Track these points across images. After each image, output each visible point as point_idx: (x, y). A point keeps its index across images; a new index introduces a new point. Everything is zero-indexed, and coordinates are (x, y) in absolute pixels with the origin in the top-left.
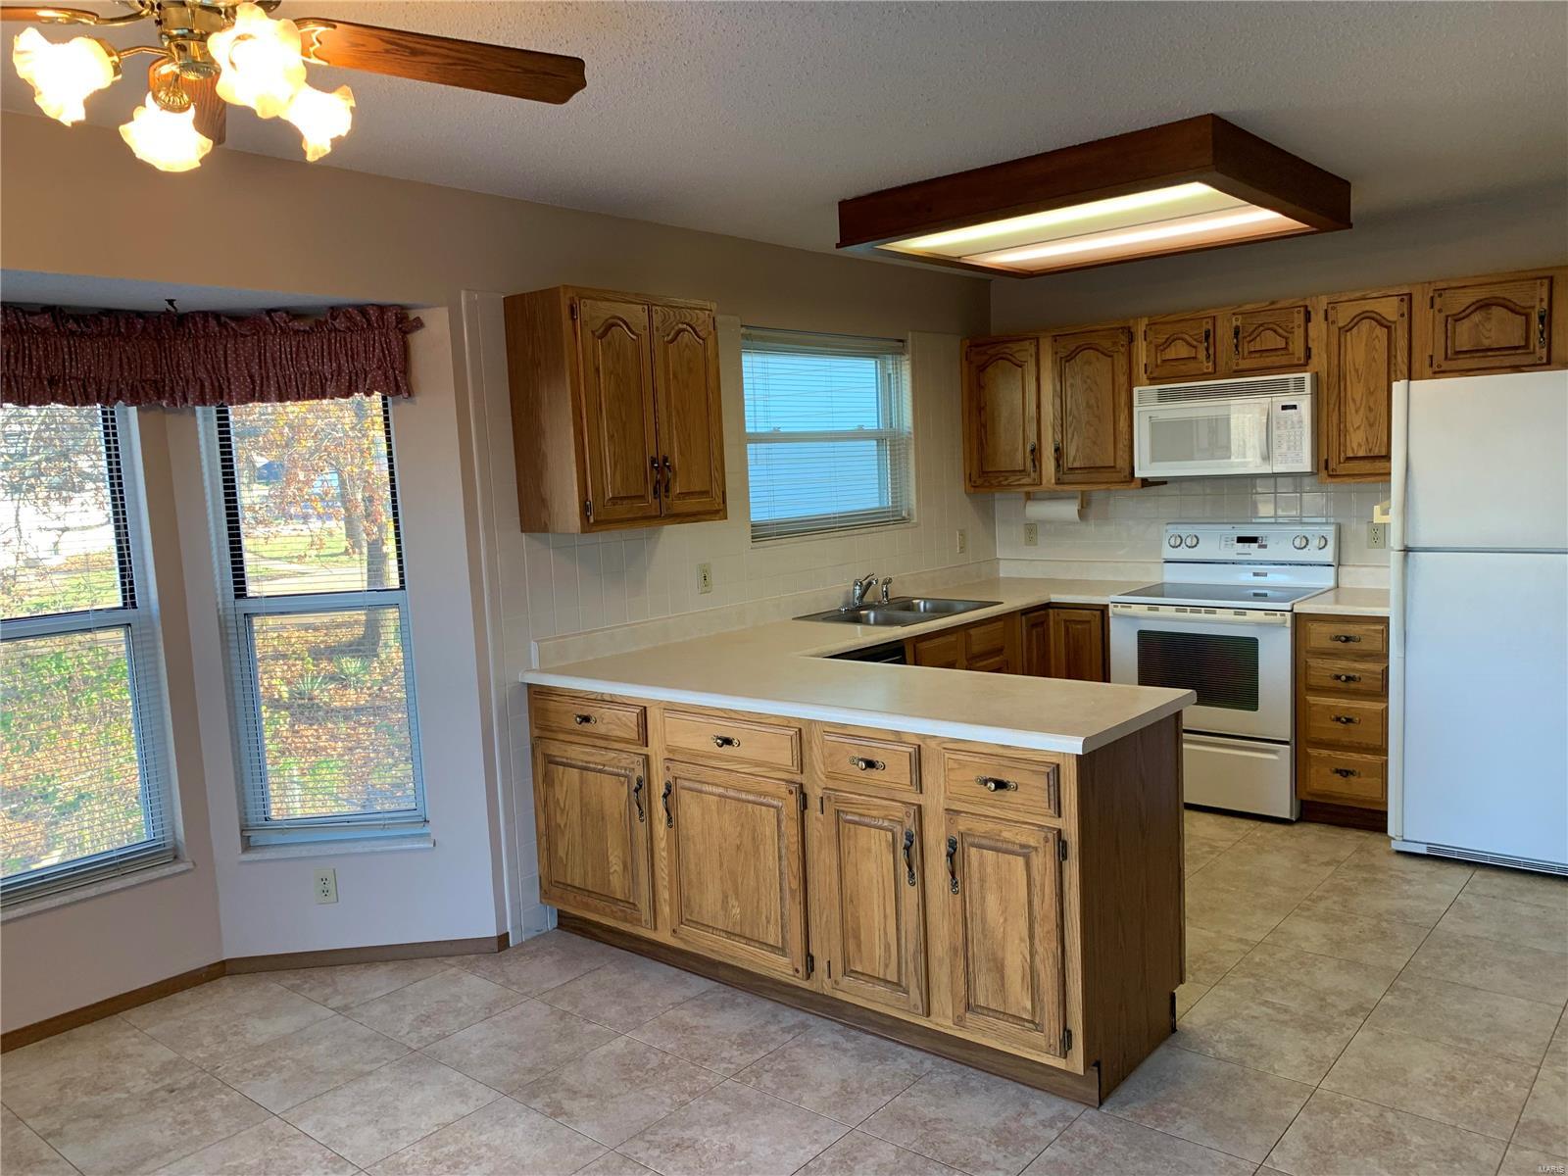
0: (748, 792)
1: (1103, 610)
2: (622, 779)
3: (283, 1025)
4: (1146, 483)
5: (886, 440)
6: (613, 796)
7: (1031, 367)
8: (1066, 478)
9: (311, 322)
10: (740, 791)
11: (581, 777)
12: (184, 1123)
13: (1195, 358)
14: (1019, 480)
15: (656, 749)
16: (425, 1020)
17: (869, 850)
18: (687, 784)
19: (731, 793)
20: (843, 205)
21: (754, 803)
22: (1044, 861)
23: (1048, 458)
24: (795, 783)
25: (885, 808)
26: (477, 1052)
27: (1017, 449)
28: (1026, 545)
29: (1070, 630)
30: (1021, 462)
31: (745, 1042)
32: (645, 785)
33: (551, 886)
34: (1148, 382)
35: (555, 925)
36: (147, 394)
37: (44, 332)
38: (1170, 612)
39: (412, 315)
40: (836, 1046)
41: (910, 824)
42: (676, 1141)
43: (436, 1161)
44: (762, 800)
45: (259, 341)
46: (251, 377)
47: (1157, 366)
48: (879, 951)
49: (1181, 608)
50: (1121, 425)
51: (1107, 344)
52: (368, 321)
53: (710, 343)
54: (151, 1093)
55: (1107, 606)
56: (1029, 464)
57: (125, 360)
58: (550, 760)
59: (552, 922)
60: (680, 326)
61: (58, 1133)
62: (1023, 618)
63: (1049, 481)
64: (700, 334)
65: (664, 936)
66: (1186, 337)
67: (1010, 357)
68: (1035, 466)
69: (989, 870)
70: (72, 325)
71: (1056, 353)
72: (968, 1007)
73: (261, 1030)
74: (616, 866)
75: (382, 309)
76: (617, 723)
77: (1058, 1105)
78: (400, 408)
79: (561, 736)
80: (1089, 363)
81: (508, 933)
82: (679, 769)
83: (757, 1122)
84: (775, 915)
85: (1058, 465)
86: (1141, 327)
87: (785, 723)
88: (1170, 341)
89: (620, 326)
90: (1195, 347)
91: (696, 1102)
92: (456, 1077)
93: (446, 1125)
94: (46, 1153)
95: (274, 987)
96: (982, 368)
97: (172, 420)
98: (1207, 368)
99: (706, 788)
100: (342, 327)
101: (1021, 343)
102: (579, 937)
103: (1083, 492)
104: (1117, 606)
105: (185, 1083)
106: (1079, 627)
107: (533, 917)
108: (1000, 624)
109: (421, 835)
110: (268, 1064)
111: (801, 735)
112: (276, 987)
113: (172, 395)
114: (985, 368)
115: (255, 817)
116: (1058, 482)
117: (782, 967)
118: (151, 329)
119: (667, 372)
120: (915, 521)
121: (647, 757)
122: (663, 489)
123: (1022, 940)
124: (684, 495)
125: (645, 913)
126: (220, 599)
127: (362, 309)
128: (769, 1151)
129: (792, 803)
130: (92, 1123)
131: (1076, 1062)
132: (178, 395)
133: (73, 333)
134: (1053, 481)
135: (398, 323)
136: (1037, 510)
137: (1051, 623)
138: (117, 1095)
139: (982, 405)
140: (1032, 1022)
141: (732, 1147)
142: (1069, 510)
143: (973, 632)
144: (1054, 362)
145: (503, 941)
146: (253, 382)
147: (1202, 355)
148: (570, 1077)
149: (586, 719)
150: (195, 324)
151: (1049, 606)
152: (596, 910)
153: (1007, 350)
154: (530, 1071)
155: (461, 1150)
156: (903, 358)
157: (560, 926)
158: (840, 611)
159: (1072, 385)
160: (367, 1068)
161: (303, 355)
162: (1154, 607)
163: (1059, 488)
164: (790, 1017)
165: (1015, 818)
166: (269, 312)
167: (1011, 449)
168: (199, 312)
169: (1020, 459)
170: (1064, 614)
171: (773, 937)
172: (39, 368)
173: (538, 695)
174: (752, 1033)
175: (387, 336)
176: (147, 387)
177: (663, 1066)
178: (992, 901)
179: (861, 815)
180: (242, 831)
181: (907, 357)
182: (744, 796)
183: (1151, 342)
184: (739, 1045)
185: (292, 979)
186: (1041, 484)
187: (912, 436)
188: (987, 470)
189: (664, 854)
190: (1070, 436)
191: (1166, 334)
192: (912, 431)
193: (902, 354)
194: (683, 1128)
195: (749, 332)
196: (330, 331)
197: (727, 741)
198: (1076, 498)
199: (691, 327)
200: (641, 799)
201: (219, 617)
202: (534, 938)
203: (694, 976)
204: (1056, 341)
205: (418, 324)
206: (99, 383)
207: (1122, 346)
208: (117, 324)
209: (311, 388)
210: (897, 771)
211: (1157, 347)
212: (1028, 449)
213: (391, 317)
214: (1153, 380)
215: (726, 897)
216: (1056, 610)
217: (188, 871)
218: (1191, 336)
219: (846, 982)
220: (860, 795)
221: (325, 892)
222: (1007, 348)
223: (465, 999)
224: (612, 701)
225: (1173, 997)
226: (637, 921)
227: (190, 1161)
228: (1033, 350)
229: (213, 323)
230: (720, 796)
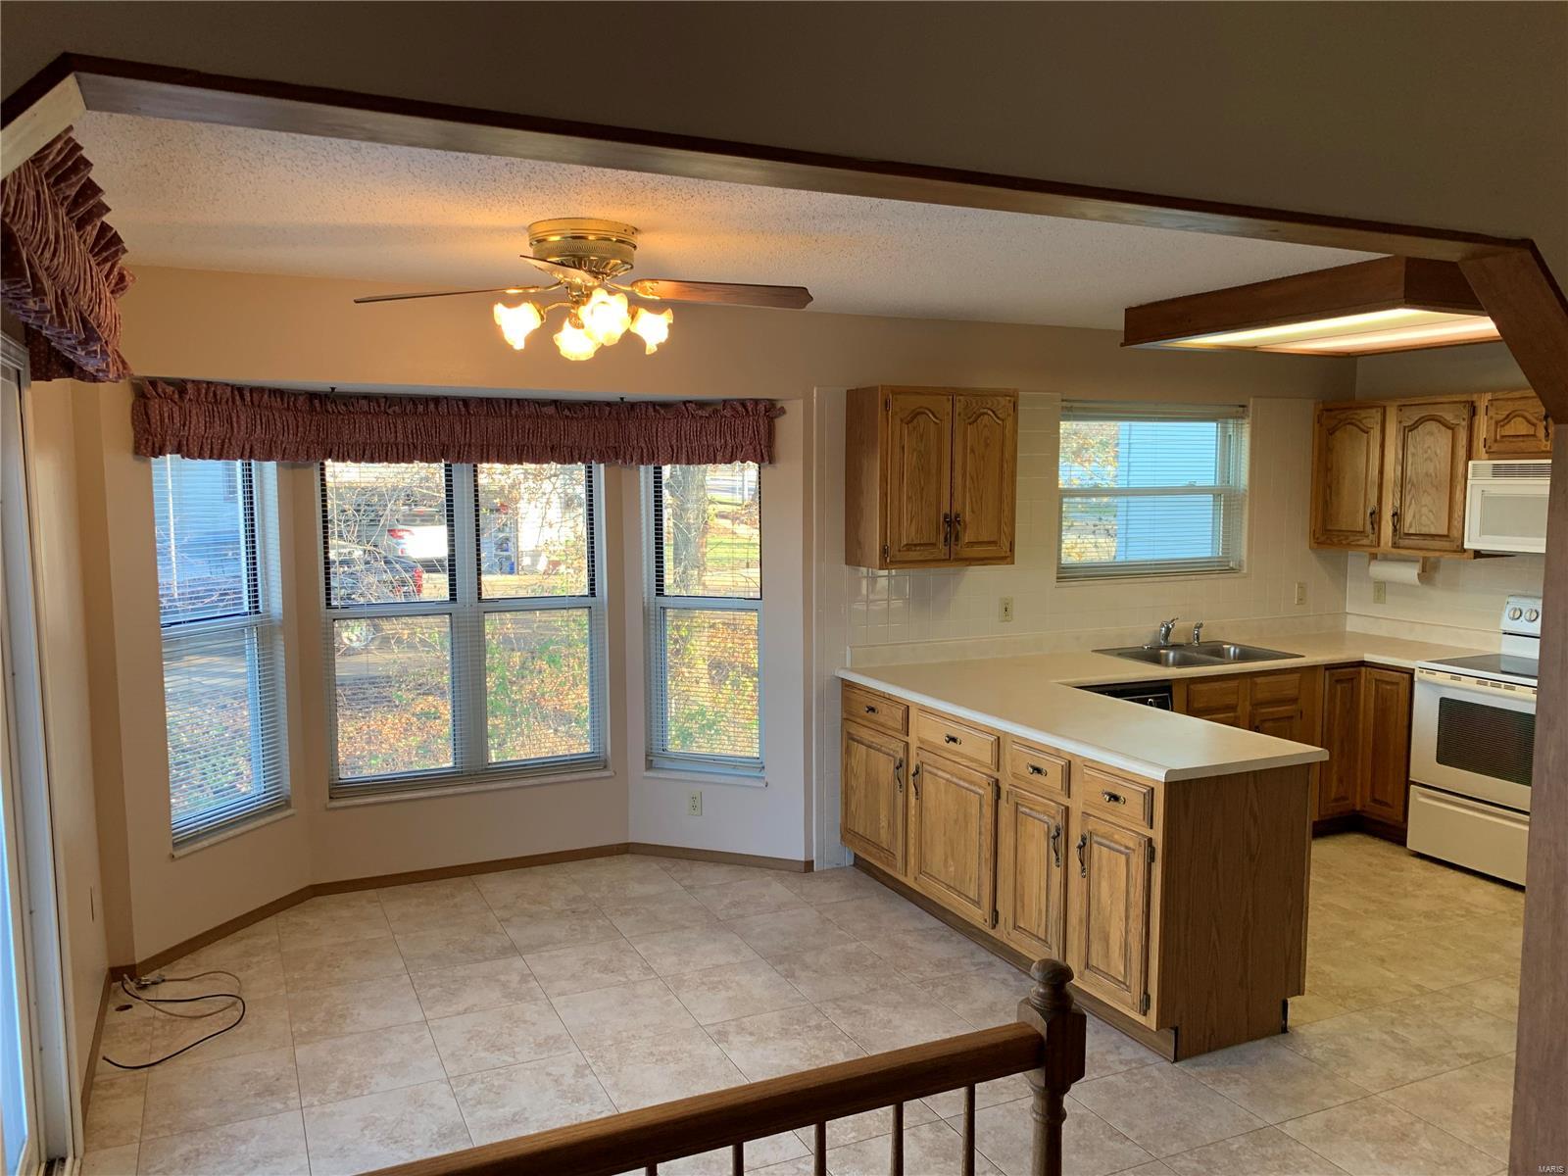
0: (964, 780)
1: (1411, 673)
2: (891, 758)
3: (650, 889)
4: (1478, 554)
5: (1224, 496)
6: (885, 769)
7: (1376, 433)
8: (1403, 543)
9: (710, 409)
10: (960, 779)
11: (867, 752)
12: (575, 930)
13: (1534, 436)
14: (1358, 540)
15: (912, 739)
16: (735, 904)
17: (1033, 836)
18: (929, 768)
19: (955, 780)
20: (1129, 311)
21: (967, 789)
22: (1138, 861)
23: (1387, 522)
24: (992, 777)
25: (1045, 805)
26: (758, 930)
27: (1358, 512)
28: (1375, 602)
29: (1380, 690)
30: (1361, 522)
31: (939, 965)
32: (904, 765)
33: (848, 834)
34: (1486, 456)
35: (852, 863)
36: (609, 457)
37: (551, 417)
38: (1472, 683)
39: (779, 406)
40: (1004, 982)
41: (1059, 820)
42: (855, 1009)
43: (703, 983)
44: (973, 788)
45: (678, 423)
46: (671, 447)
47: (1496, 441)
48: (1035, 914)
49: (1482, 680)
50: (1457, 496)
51: (1449, 417)
52: (747, 410)
53: (1009, 423)
54: (563, 911)
55: (1414, 670)
56: (1369, 527)
57: (597, 434)
58: (851, 737)
59: (850, 861)
60: (982, 411)
61: (507, 920)
62: (1327, 673)
63: (1386, 544)
64: (1000, 416)
65: (910, 882)
66: (1526, 414)
67: (1358, 423)
68: (1373, 529)
69: (1104, 862)
70: (567, 412)
71: (1400, 422)
72: (1087, 966)
73: (637, 889)
74: (884, 823)
75: (756, 402)
76: (890, 717)
77: (1143, 1053)
78: (768, 469)
79: (859, 720)
80: (1431, 434)
81: (813, 861)
82: (926, 756)
83: (916, 1011)
84: (975, 876)
85: (1395, 530)
86: (1482, 403)
87: (990, 731)
88: (1511, 416)
89: (925, 413)
90: (1534, 425)
91: (882, 991)
92: (738, 941)
93: (718, 966)
94: (498, 928)
95: (653, 866)
96: (1332, 432)
97: (625, 472)
98: (1546, 446)
99: (940, 773)
100: (728, 415)
101: (1369, 410)
102: (864, 875)
103: (1425, 560)
104: (1422, 672)
105: (583, 909)
106: (1388, 687)
107: (833, 853)
108: (1296, 676)
109: (758, 777)
110: (632, 909)
111: (999, 742)
112: (655, 866)
113: (624, 457)
114: (1334, 432)
115: (656, 748)
116: (1395, 545)
117: (978, 916)
118: (614, 413)
119: (965, 448)
120: (1245, 571)
121: (907, 744)
122: (953, 539)
123: (1121, 920)
124: (971, 544)
125: (900, 863)
126: (645, 595)
127: (743, 403)
128: (913, 1029)
129: (988, 794)
130: (527, 919)
131: (1151, 1021)
132: (628, 457)
133: (567, 417)
134: (1390, 544)
135: (766, 412)
136: (1381, 570)
137: (1363, 681)
138: (545, 908)
139: (1329, 466)
140: (1124, 984)
141: (890, 1021)
142: (1409, 573)
143: (1259, 680)
144: (1398, 431)
145: (808, 866)
146: (673, 450)
147: (1541, 433)
148: (809, 958)
149: (872, 709)
150: (641, 410)
151: (1362, 663)
152: (870, 854)
153: (1356, 417)
154: (786, 949)
155: (720, 981)
156: (1244, 421)
157: (855, 865)
158: (1143, 648)
159: (1413, 454)
160: (687, 924)
161: (704, 433)
162: (1456, 676)
163: (1394, 550)
164: (983, 956)
165: (1124, 825)
166: (685, 403)
167: (1353, 513)
168: (643, 402)
169: (1361, 521)
170: (1376, 674)
171: (973, 894)
172: (546, 439)
173: (847, 685)
174: (949, 961)
175: (757, 422)
176: (610, 452)
177: (874, 966)
178: (1104, 884)
179: (1031, 809)
180: (647, 755)
181: (1247, 421)
182: (962, 783)
183: (1491, 418)
184: (936, 965)
185: (667, 863)
186: (1379, 546)
187: (1247, 494)
188: (1329, 528)
189: (913, 819)
190: (1408, 504)
191: (1506, 410)
192: (1247, 489)
193: (1243, 418)
194: (865, 1004)
195: (1069, 405)
196: (722, 417)
197: (954, 740)
198: (1418, 561)
199: (994, 412)
200: (901, 774)
201: (644, 608)
202: (833, 869)
203: (931, 917)
204: (1401, 410)
205: (783, 411)
206: (580, 450)
207: (1464, 419)
208: (594, 410)
209: (708, 456)
210: (1054, 778)
211: (1497, 423)
212: (1369, 512)
213: (762, 408)
214: (1491, 454)
215: (946, 860)
216: (1369, 669)
217: (610, 777)
218: (1531, 414)
219: (1015, 934)
220: (1032, 793)
221: (694, 807)
222: (1356, 414)
223: (767, 897)
224: (889, 698)
225: (1285, 1005)
226: (894, 867)
227: (569, 950)
228: (1378, 417)
229: (651, 410)
230: (947, 780)
